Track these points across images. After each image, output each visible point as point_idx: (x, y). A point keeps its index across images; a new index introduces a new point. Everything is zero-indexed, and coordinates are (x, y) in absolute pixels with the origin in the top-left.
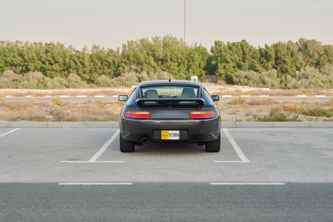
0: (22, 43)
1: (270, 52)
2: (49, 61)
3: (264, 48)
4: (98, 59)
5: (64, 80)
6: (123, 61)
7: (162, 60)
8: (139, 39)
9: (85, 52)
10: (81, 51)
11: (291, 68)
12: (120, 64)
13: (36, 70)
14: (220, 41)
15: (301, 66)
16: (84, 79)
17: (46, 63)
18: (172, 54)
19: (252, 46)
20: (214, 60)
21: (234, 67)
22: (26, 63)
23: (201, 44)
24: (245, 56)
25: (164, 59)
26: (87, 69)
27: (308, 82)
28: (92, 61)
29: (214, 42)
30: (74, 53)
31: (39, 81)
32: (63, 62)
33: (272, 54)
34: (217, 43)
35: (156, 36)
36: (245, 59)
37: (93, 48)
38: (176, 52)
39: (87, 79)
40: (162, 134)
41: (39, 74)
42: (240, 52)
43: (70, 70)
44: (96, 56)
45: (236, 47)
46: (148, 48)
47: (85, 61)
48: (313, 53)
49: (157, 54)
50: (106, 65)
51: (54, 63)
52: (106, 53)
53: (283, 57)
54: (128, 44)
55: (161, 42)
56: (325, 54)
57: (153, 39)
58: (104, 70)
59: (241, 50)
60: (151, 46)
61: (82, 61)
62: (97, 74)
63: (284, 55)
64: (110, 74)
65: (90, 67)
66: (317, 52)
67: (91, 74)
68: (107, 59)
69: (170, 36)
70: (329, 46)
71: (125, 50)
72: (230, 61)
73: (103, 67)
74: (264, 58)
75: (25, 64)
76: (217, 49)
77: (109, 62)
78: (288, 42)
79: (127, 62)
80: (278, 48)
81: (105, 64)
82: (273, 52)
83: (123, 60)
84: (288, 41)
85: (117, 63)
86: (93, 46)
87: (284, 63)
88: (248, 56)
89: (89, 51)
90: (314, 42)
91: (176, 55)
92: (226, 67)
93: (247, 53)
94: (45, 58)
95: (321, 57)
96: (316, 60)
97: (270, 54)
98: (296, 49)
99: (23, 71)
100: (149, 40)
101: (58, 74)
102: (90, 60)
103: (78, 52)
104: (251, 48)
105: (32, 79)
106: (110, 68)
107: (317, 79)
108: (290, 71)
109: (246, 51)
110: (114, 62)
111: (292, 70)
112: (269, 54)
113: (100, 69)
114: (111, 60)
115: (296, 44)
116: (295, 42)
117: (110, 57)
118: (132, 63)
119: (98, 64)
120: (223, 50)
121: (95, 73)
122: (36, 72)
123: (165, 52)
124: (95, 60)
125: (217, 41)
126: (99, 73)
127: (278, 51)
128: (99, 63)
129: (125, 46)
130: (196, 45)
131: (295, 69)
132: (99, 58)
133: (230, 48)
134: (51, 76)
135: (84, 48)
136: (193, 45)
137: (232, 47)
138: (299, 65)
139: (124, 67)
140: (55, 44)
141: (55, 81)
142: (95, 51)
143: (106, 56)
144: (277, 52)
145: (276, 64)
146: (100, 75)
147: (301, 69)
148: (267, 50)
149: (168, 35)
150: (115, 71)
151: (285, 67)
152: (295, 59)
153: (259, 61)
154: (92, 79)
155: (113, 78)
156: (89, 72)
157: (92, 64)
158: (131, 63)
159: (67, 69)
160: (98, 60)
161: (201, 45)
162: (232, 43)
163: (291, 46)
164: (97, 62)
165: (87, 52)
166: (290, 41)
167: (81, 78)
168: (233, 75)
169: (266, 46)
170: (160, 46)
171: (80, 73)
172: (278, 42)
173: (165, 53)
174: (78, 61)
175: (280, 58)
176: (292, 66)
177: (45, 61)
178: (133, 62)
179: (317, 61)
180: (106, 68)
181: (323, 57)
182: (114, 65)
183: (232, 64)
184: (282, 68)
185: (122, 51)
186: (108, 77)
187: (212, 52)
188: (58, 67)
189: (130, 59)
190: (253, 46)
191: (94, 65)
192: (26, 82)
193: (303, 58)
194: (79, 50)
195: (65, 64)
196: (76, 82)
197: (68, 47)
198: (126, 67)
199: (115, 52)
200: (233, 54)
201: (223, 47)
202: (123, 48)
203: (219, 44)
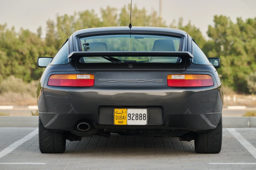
4: (3, 47)
6: (47, 51)
8: (77, 12)
20: (214, 50)
21: (249, 63)
23: (189, 21)
34: (218, 20)
35: (108, 8)
40: (116, 114)
45: (252, 26)
50: (16, 58)
52: (18, 37)
54: (58, 21)
55: (118, 18)
58: (14, 69)
62: (2, 75)
64: (24, 74)
68: (20, 48)
69: (133, 7)
71: (51, 31)
73: (12, 61)
76: (218, 30)
77: (22, 53)
81: (14, 56)
92: (236, 62)
100: (96, 15)
106: (24, 64)
110: (31, 53)
113: (6, 65)
114: (26, 50)
117: (25, 44)
120: (229, 31)
125: (219, 16)
126: (3, 72)
128: (3, 54)
129: (53, 24)
132: (5, 46)
133: (242, 29)
137: (245, 27)
150: (33, 70)
155: (29, 81)
160: (3, 49)
161: (189, 24)
162: (246, 20)
168: (247, 78)
170: (116, 25)
182: (31, 59)
183: (245, 57)
185: (47, 34)
186: (21, 80)
187: (210, 35)
199: (34, 35)
200: (249, 39)
201: (228, 26)
202: (47, 27)
203: (222, 21)
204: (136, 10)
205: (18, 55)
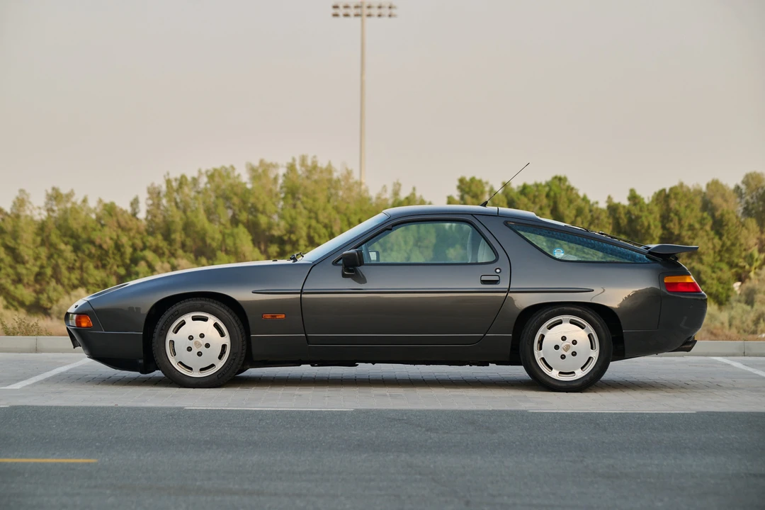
1: (646, 217)
3: (625, 202)
4: (65, 236)
6: (148, 244)
7: (281, 241)
8: (203, 171)
9: (22, 214)
10: (7, 208)
11: (714, 272)
12: (140, 254)
14: (478, 177)
15: (751, 265)
16: (15, 303)
18: (313, 223)
19: (585, 199)
23: (414, 189)
25: (286, 238)
26: (27, 269)
27: (752, 316)
28: (43, 243)
29: (457, 183)
33: (652, 227)
34: (467, 187)
35: (262, 162)
37: (49, 198)
38: (325, 215)
39: (27, 303)
44: (59, 227)
45: (529, 199)
46: (236, 200)
47: (20, 244)
49: (263, 220)
50: (90, 256)
52: (94, 216)
53: (686, 233)
54: (167, 187)
55: (280, 181)
57: (252, 170)
58: (85, 275)
61: (11, 244)
62: (63, 285)
63: (691, 227)
65: (38, 263)
67: (41, 285)
68: (96, 236)
69: (309, 162)
71: (158, 205)
73: (83, 261)
77: (100, 247)
78: (708, 185)
79: (161, 248)
80: (673, 204)
81: (87, 252)
82: (655, 219)
83: (151, 240)
84: (709, 181)
85: (129, 250)
86: (50, 191)
89: (37, 210)
91: (326, 226)
97: (646, 224)
98: (733, 209)
100: (239, 175)
102: (39, 239)
104: (583, 204)
106: (104, 266)
108: (709, 281)
109: (567, 212)
110: (118, 247)
111: (719, 279)
112: (642, 225)
113: (71, 269)
114: (108, 240)
115: (734, 191)
116: (732, 186)
117: (106, 229)
118: (180, 252)
119: (65, 254)
121: (53, 283)
123: (291, 217)
124: (54, 238)
125: (468, 179)
126: (66, 281)
127: (672, 215)
128: (67, 250)
129: (159, 193)
130: (396, 193)
131: (727, 273)
132: (69, 233)
133: (510, 203)
135: (18, 198)
136: (386, 191)
137: (516, 199)
138: (742, 263)
139: (153, 263)
142: (55, 208)
143: (93, 225)
144: (669, 216)
146: (69, 290)
147: (750, 275)
148: (635, 211)
149: (303, 159)
152: (728, 243)
154: (44, 302)
156: (32, 278)
157: (43, 252)
158: (176, 250)
160: (66, 239)
161: (413, 194)
162: (518, 187)
163: (718, 201)
164: (62, 246)
165: (28, 213)
166: (715, 185)
167: (6, 298)
169: (634, 198)
170: (276, 195)
173: (289, 220)
175: (678, 237)
176: (718, 265)
178: (183, 246)
180: (91, 266)
182: (118, 258)
185: (148, 212)
189: (173, 236)
190: (589, 198)
191: (50, 257)
193: (759, 237)
198: (160, 264)
199: (124, 212)
202: (150, 198)
203: (474, 188)
204: (315, 167)
205: (93, 250)
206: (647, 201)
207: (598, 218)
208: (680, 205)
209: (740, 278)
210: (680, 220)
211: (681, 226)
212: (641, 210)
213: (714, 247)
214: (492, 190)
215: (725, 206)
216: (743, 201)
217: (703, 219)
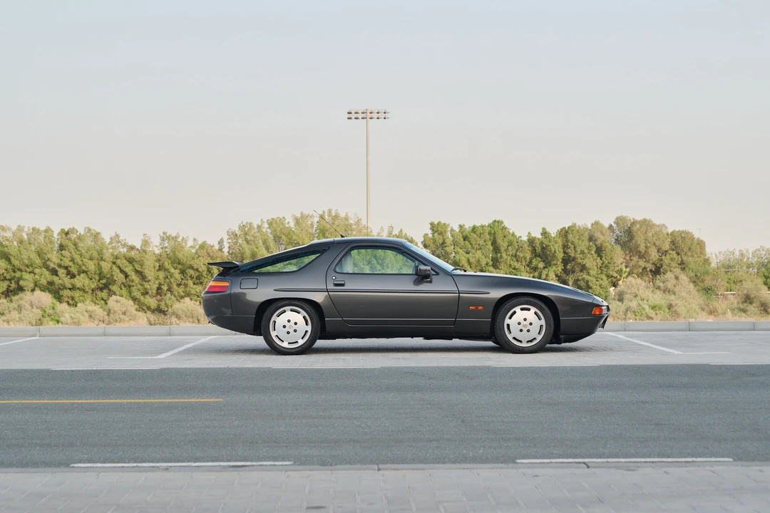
0: (9, 229)
1: (553, 246)
2: (66, 268)
3: (539, 236)
4: (174, 264)
5: (98, 310)
8: (265, 220)
9: (147, 249)
10: (138, 246)
11: (597, 281)
13: (37, 289)
14: (443, 222)
15: (621, 276)
16: (145, 308)
17: (59, 273)
19: (513, 235)
22: (18, 274)
23: (401, 229)
24: (499, 255)
26: (151, 285)
28: (160, 268)
29: (430, 226)
30: (124, 250)
31: (45, 311)
32: (98, 272)
33: (557, 252)
34: (437, 228)
35: (302, 213)
36: (497, 261)
37: (163, 240)
39: (152, 308)
41: (46, 298)
42: (488, 247)
43: (114, 288)
44: (170, 258)
45: (478, 235)
47: (145, 269)
48: (646, 247)
50: (192, 277)
51: (76, 273)
52: (193, 251)
53: (579, 256)
54: (242, 231)
55: (315, 226)
56: (673, 250)
57: (296, 219)
58: (188, 290)
59: (489, 243)
60: (289, 233)
61: (139, 269)
62: (175, 296)
63: (583, 252)
65: (158, 282)
66: (656, 246)
67: (161, 296)
68: (195, 263)
69: (334, 213)
70: (681, 233)
71: (235, 243)
72: (466, 265)
73: (186, 280)
74: (539, 259)
75: (15, 276)
76: (435, 241)
77: (197, 270)
78: (592, 224)
80: (570, 237)
81: (189, 275)
82: (559, 247)
84: (593, 222)
86: (162, 235)
87: (581, 271)
88: (504, 255)
89: (156, 247)
90: (646, 224)
93: (503, 249)
94: (57, 261)
95: (663, 257)
96: (654, 264)
97: (553, 250)
98: (608, 240)
99: (11, 291)
100: (288, 223)
101: (89, 297)
102: (157, 264)
103: (132, 248)
104: (512, 238)
105: (30, 307)
106: (201, 283)
107: (641, 302)
108: (594, 287)
109: (502, 243)
110: (209, 270)
111: (601, 286)
112: (550, 251)
113: (179, 285)
114: (203, 266)
115: (609, 228)
116: (607, 225)
117: (201, 258)
119: (175, 275)
120: (449, 241)
121: (169, 295)
122: (38, 292)
124: (167, 265)
125: (436, 223)
126: (177, 294)
127: (570, 244)
128: (176, 273)
129: (235, 235)
130: (390, 232)
131: (605, 282)
132: (177, 261)
133: (465, 238)
134: (71, 302)
135: (144, 240)
136: (384, 231)
137: (469, 236)
138: (615, 275)
140: (81, 231)
141: (78, 312)
142: (167, 246)
143: (193, 256)
144: (568, 245)
145: (565, 270)
146: (179, 299)
147: (620, 282)
148: (546, 242)
149: (330, 211)
151: (583, 279)
152: (606, 262)
153: (528, 266)
154: (163, 307)
156: (155, 292)
157: (161, 274)
159: (106, 286)
160: (175, 266)
162: (470, 228)
163: (598, 235)
164: (172, 270)
165: (151, 249)
166: (597, 223)
167: (138, 305)
169: (545, 233)
170: (312, 234)
171: (135, 294)
172: (570, 224)
174: (131, 268)
175: (574, 259)
176: (600, 276)
177: (57, 268)
179: (656, 265)
180: (192, 283)
181: (668, 256)
184: (578, 280)
185: (229, 247)
187: (426, 246)
188: (87, 281)
190: (516, 234)
191: (166, 278)
192: (15, 315)
193: (624, 259)
194: (135, 245)
195: (101, 275)
196: (124, 313)
197: (111, 238)
199: (212, 247)
200: (473, 251)
201: (449, 234)
202: (230, 239)
203: (440, 229)
204: (337, 216)
205: (193, 273)
206: (553, 235)
207: (522, 247)
208: (574, 238)
209: (615, 285)
210: (575, 247)
211: (576, 251)
212: (550, 242)
213: (597, 265)
214: (452, 230)
215: (602, 238)
216: (615, 236)
217: (589, 246)
